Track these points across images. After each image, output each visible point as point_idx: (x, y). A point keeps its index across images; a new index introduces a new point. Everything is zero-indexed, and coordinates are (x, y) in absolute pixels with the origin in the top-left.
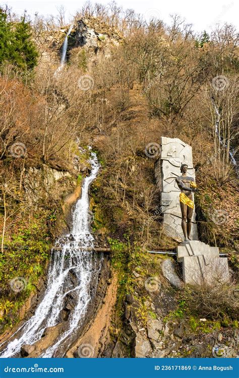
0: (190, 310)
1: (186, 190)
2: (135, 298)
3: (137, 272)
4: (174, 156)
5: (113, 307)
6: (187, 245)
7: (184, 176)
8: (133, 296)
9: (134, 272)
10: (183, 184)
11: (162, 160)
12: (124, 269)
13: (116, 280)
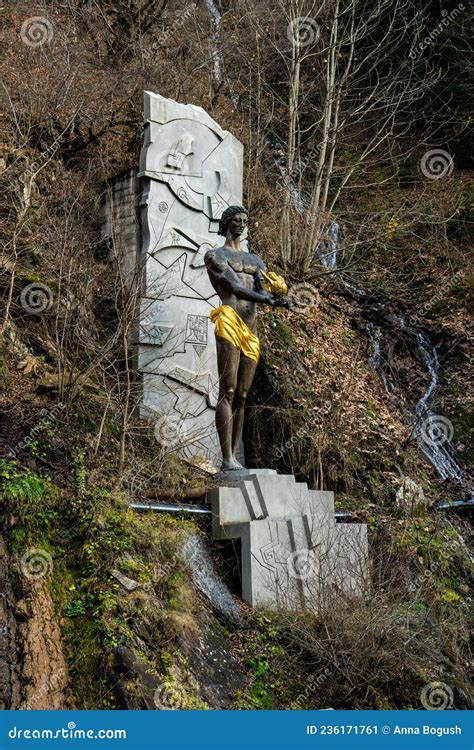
0: (285, 686)
1: (241, 295)
2: (139, 657)
3: (125, 572)
4: (185, 170)
5: (64, 691)
6: (249, 485)
7: (232, 249)
8: (133, 649)
9: (115, 572)
10: (235, 275)
11: (147, 180)
12: (70, 567)
13: (48, 603)
